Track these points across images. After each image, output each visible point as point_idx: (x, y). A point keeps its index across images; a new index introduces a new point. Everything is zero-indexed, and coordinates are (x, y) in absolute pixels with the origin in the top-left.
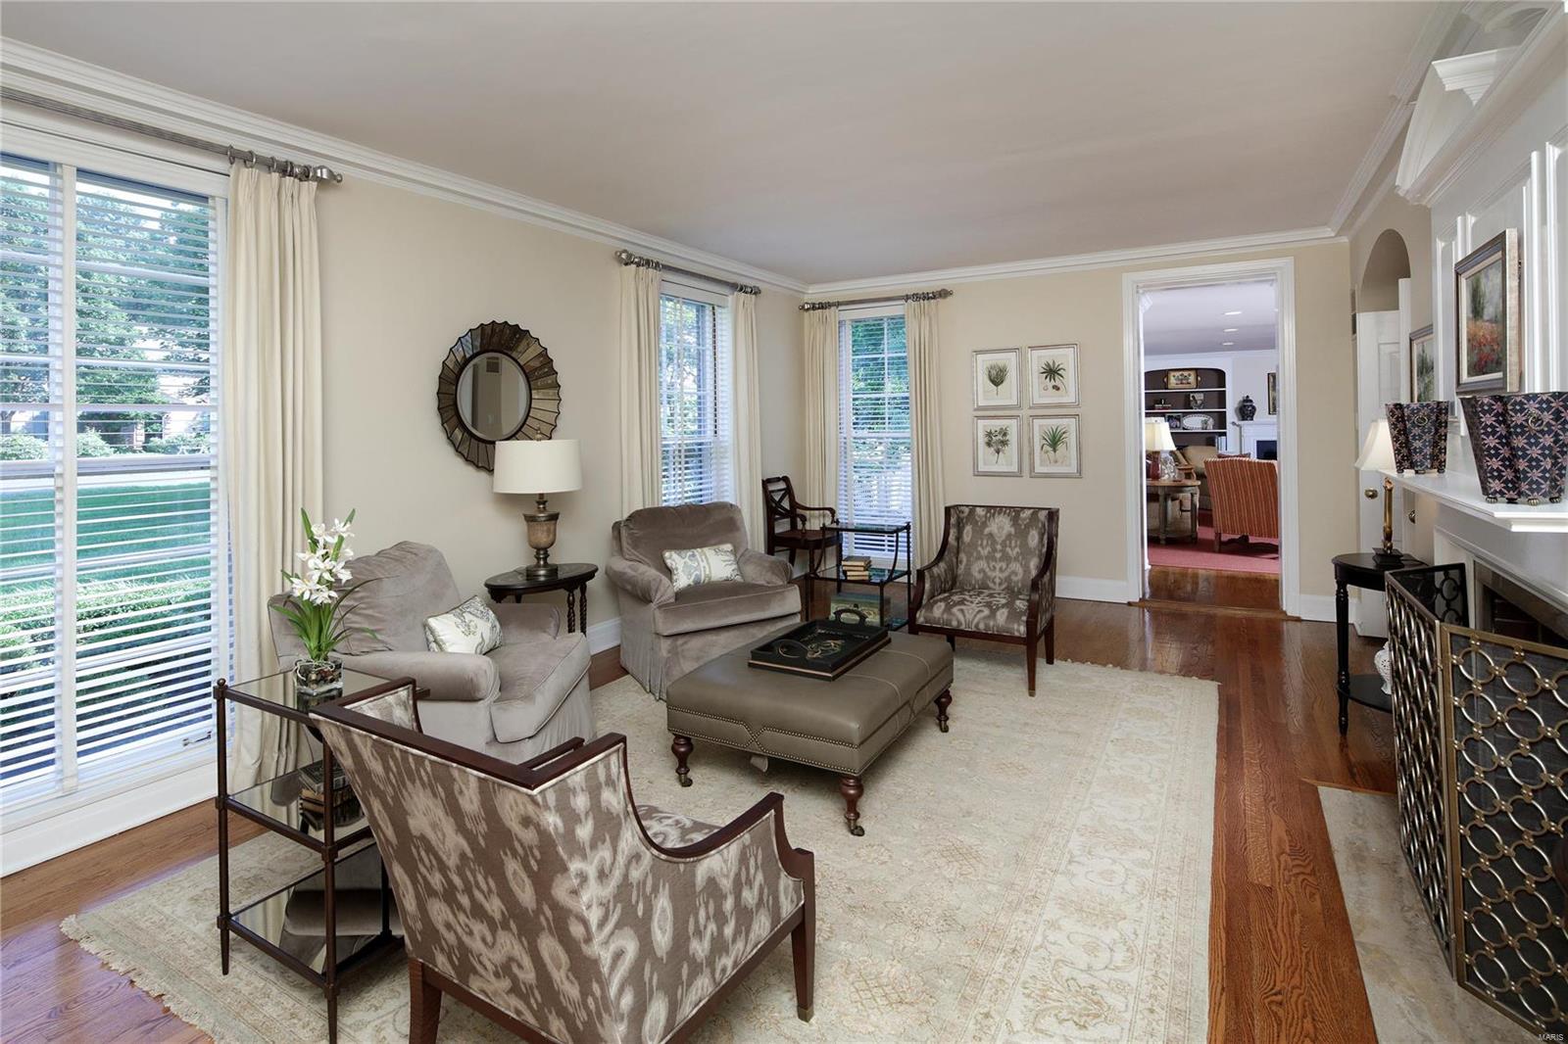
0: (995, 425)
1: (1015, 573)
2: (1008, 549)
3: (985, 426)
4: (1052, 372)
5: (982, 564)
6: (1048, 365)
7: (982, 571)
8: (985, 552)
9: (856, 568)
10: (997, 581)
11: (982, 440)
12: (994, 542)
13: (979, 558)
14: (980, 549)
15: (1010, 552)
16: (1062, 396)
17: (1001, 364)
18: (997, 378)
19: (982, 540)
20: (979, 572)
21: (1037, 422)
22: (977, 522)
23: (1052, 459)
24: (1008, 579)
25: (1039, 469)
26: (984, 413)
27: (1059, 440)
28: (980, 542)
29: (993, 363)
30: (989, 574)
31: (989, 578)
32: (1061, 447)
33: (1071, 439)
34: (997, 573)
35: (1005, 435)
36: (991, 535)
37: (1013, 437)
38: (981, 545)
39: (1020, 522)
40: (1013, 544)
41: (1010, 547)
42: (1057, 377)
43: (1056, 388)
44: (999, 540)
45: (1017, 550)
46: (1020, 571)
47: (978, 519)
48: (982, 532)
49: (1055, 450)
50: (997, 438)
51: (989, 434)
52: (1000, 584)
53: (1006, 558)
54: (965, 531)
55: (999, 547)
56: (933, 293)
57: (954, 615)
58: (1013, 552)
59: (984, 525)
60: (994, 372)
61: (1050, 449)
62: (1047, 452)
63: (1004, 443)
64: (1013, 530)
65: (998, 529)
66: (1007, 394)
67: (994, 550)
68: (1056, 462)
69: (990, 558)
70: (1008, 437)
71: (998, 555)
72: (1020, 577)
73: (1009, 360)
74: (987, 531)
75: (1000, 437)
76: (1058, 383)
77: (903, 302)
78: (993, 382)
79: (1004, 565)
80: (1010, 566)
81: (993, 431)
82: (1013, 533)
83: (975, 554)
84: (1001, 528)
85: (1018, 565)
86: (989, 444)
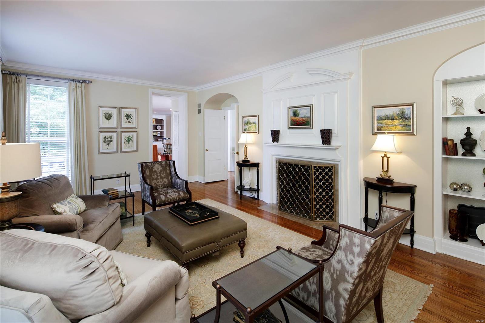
0: (107, 135)
1: (165, 182)
2: (162, 175)
3: (103, 135)
4: (128, 116)
5: (155, 181)
6: (127, 115)
7: (155, 184)
8: (155, 177)
9: (115, 193)
10: (160, 186)
11: (102, 140)
12: (157, 174)
13: (154, 179)
14: (153, 176)
15: (163, 176)
16: (131, 125)
17: (110, 112)
18: (108, 117)
19: (153, 173)
20: (154, 184)
21: (123, 134)
22: (150, 168)
23: (128, 146)
24: (164, 184)
25: (123, 150)
26: (102, 130)
27: (130, 140)
28: (152, 174)
29: (107, 111)
30: (158, 184)
31: (158, 185)
32: (131, 142)
33: (134, 139)
34: (160, 183)
35: (111, 138)
36: (155, 171)
37: (114, 139)
38: (153, 175)
39: (163, 165)
40: (163, 173)
41: (162, 174)
42: (130, 118)
43: (129, 122)
44: (158, 172)
45: (164, 174)
46: (167, 181)
47: (150, 167)
48: (152, 171)
49: (129, 143)
50: (108, 139)
51: (105, 138)
52: (161, 187)
53: (162, 178)
54: (147, 172)
55: (159, 175)
56: (83, 81)
57: (168, 198)
58: (163, 175)
59: (152, 168)
60: (107, 115)
61: (127, 143)
62: (126, 144)
63: (111, 141)
64: (161, 168)
65: (157, 169)
66: (112, 123)
67: (158, 176)
68: (129, 147)
69: (157, 179)
70: (112, 139)
71: (159, 177)
72: (167, 183)
73: (114, 112)
74: (154, 170)
75: (109, 139)
76: (130, 120)
77: (67, 81)
78: (106, 118)
79: (161, 180)
80: (163, 180)
81: (106, 137)
82: (162, 169)
83: (152, 179)
84: (158, 168)
85: (166, 179)
86: (105, 142)
